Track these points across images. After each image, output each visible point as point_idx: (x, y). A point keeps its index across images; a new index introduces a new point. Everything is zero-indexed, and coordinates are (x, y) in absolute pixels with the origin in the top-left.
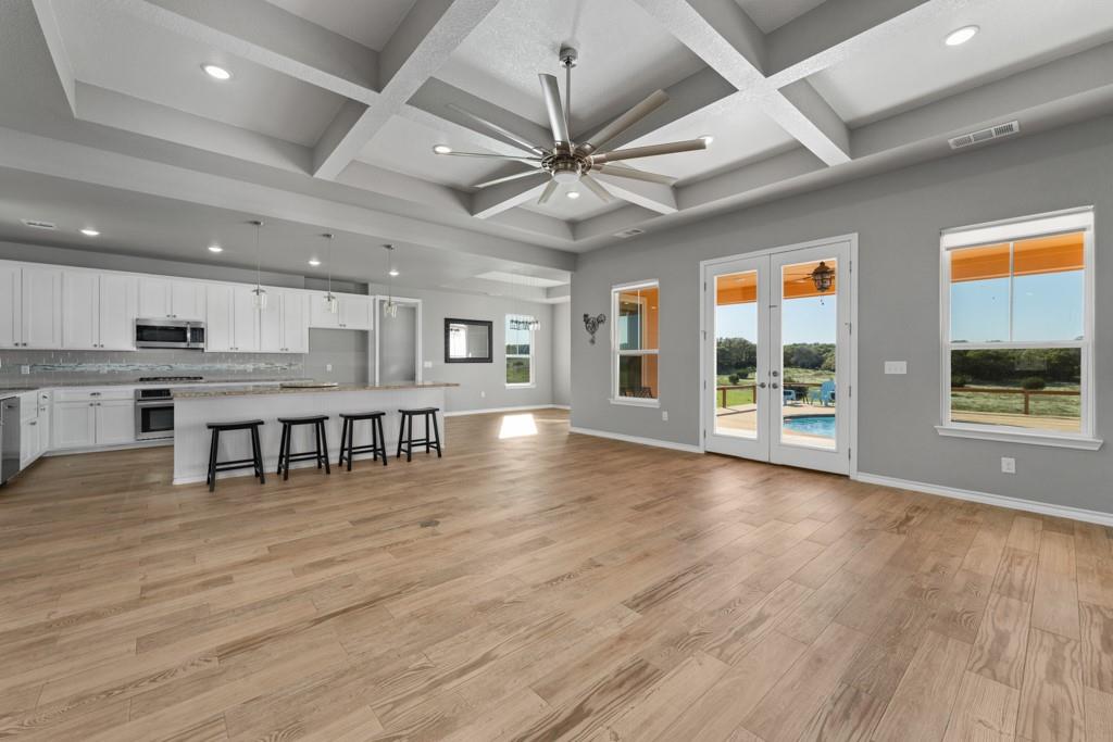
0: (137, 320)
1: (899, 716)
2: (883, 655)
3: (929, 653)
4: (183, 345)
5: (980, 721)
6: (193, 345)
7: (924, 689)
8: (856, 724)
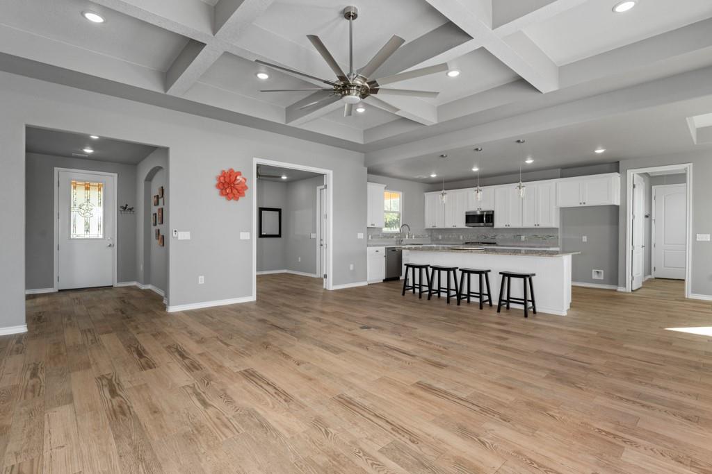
0: (466, 212)
1: (101, 421)
2: (133, 438)
3: (111, 462)
4: (482, 224)
5: (63, 447)
6: (487, 224)
7: (99, 439)
8: (114, 407)
